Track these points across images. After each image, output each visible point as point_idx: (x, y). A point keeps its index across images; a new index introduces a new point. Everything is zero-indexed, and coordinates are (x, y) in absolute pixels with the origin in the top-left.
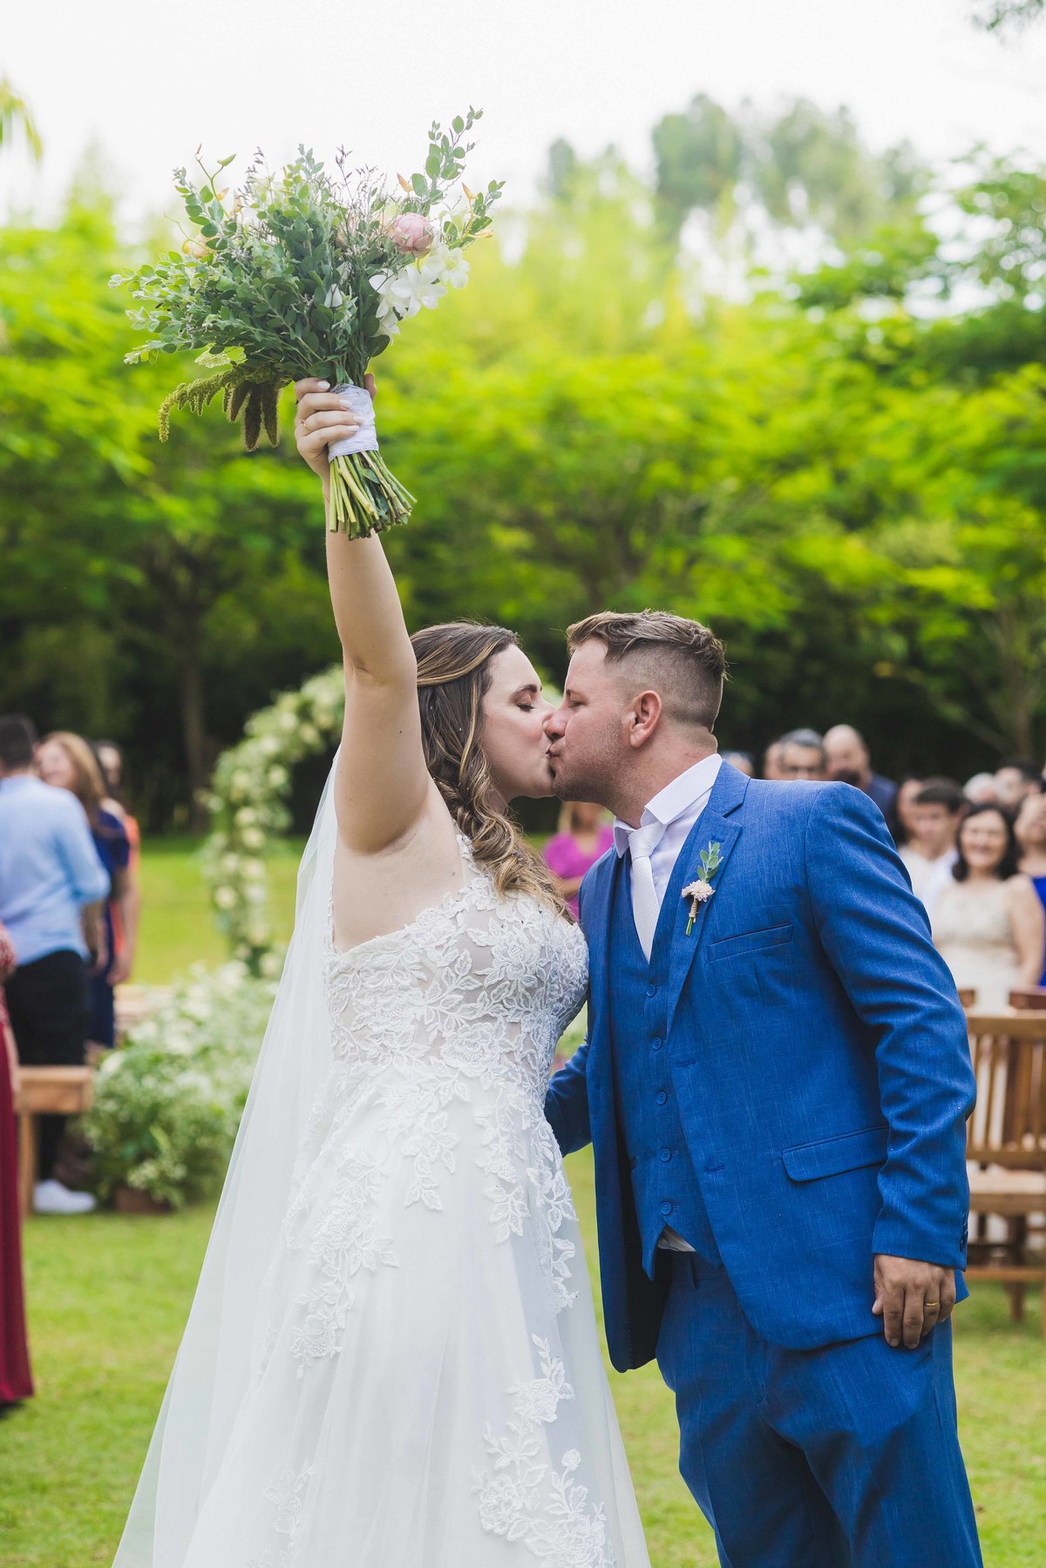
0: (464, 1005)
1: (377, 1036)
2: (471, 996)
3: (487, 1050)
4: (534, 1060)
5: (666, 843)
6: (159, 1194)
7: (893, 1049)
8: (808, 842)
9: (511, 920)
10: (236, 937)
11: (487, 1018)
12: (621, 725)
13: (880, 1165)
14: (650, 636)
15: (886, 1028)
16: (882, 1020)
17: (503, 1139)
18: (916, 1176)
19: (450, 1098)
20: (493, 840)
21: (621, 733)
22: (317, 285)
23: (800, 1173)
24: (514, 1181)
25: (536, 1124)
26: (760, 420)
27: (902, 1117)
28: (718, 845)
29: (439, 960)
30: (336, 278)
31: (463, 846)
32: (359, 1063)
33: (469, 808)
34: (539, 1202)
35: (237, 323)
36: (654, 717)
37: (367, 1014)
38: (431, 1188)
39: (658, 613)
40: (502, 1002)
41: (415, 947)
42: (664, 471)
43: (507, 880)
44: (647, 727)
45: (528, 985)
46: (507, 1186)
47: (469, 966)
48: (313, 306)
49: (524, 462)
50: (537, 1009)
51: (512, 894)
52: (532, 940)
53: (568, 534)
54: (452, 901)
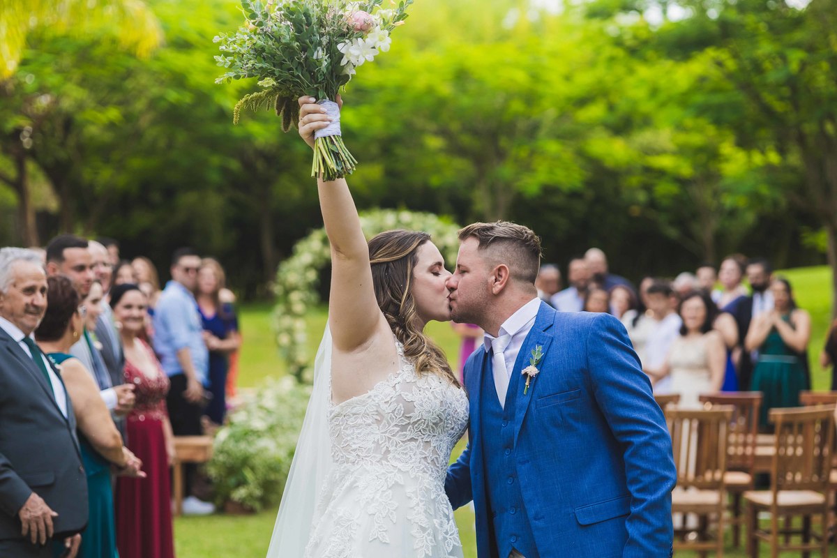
0: (400, 433)
1: (354, 450)
2: (404, 428)
3: (413, 457)
4: (438, 461)
5: (512, 345)
6: (249, 503)
7: (634, 454)
8: (588, 344)
9: (425, 387)
10: (290, 360)
11: (412, 439)
12: (488, 283)
13: (627, 516)
14: (502, 235)
15: (630, 443)
16: (628, 439)
17: (421, 504)
18: (646, 522)
19: (393, 483)
20: (415, 345)
21: (488, 287)
22: (309, 47)
23: (584, 520)
24: (427, 527)
25: (439, 495)
26: (568, 78)
27: (639, 491)
28: (541, 346)
29: (386, 409)
30: (320, 44)
31: (399, 348)
32: (345, 464)
33: (403, 328)
34: (440, 538)
35: (265, 65)
36: (505, 279)
37: (349, 438)
38: (383, 531)
39: (505, 223)
40: (420, 431)
41: (373, 403)
42: (517, 106)
43: (421, 366)
44: (501, 284)
45: (434, 421)
46: (423, 529)
47: (403, 412)
48: (306, 58)
49: (442, 103)
50: (439, 434)
51: (425, 374)
52: (436, 398)
53: (466, 140)
54: (393, 378)
